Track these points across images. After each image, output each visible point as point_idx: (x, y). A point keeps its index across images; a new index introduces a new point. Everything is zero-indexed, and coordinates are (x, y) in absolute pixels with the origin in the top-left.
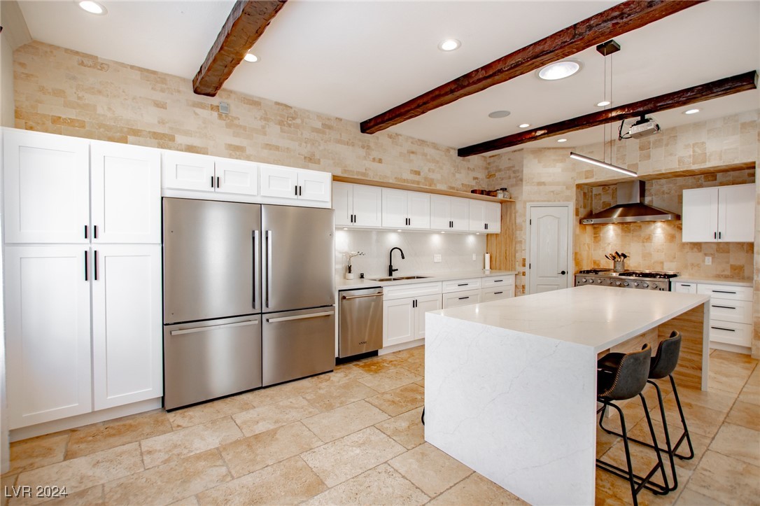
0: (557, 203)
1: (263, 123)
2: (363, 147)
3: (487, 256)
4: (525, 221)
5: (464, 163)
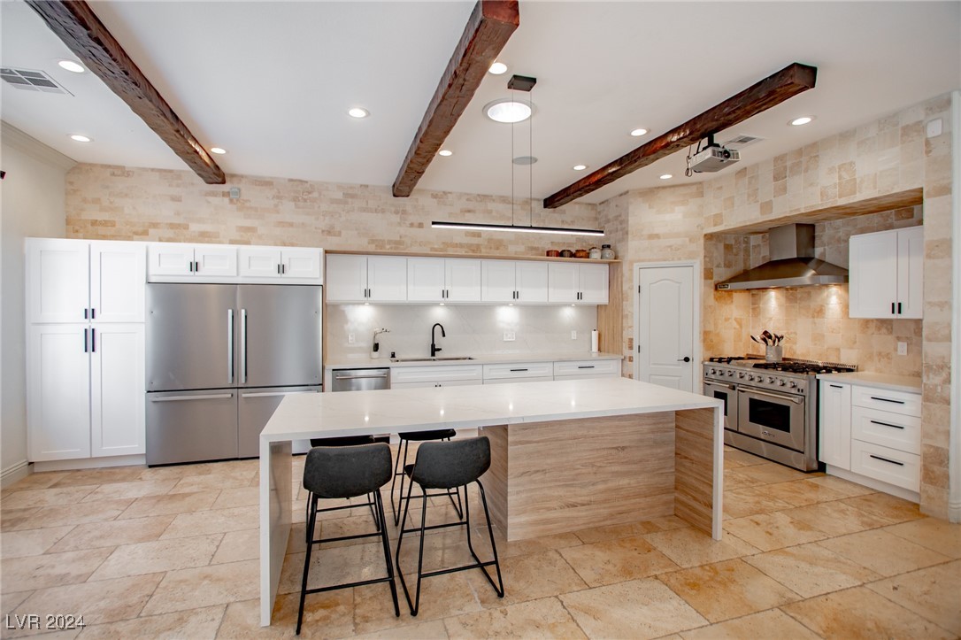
0: (677, 263)
1: (276, 201)
2: (396, 213)
3: (595, 335)
4: (631, 288)
5: (556, 215)
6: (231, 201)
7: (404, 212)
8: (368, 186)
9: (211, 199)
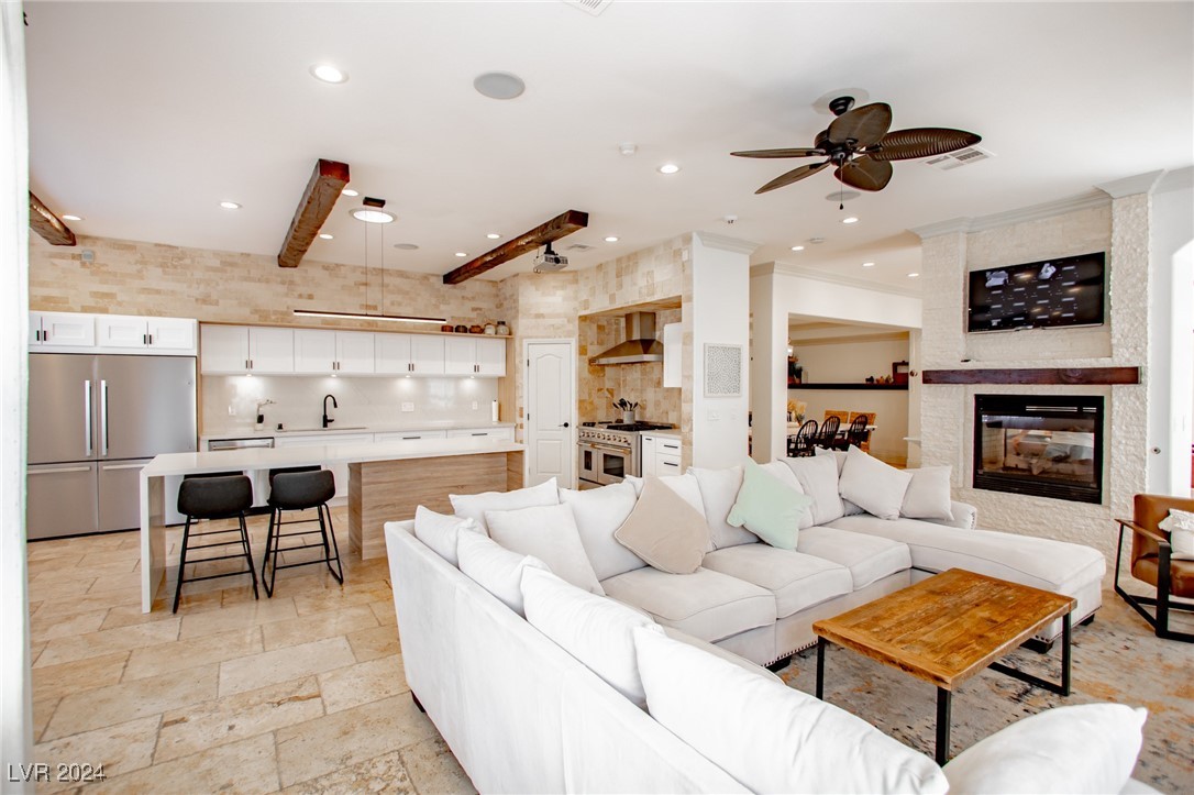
1: (139, 267)
2: (283, 283)
3: (495, 405)
4: (521, 362)
5: (455, 291)
6: (83, 264)
7: (292, 283)
8: (249, 255)
9: (56, 261)
